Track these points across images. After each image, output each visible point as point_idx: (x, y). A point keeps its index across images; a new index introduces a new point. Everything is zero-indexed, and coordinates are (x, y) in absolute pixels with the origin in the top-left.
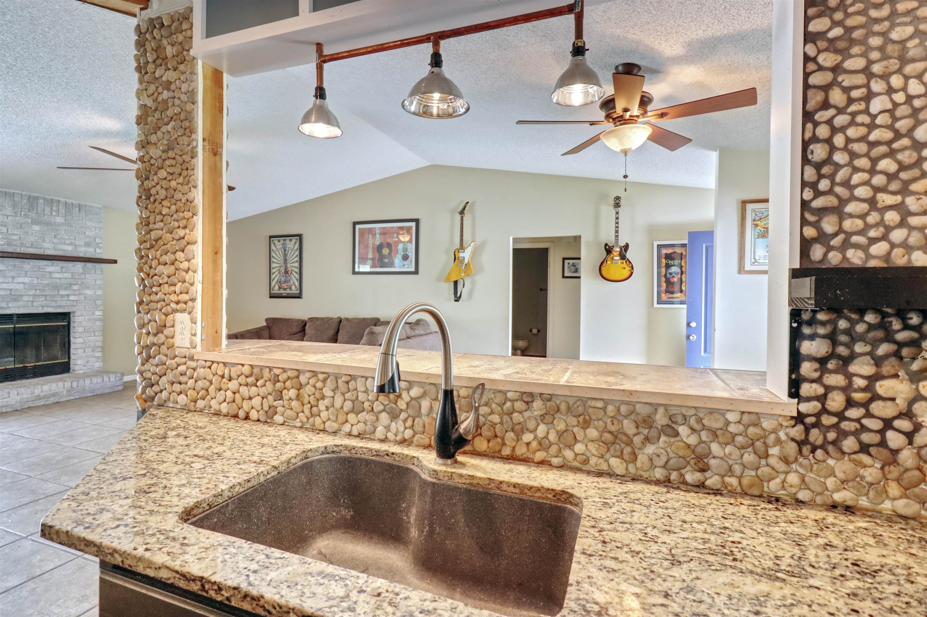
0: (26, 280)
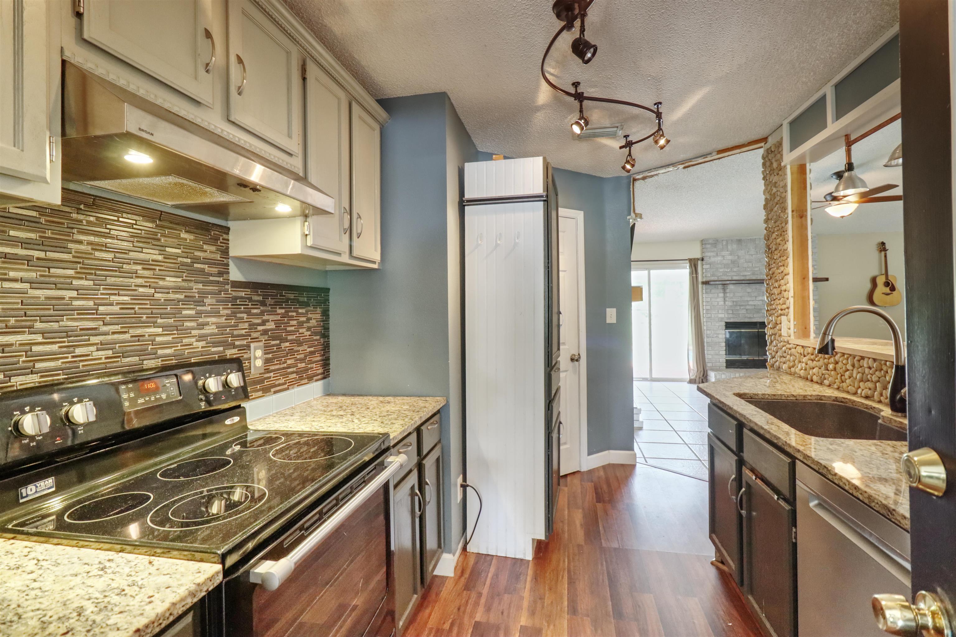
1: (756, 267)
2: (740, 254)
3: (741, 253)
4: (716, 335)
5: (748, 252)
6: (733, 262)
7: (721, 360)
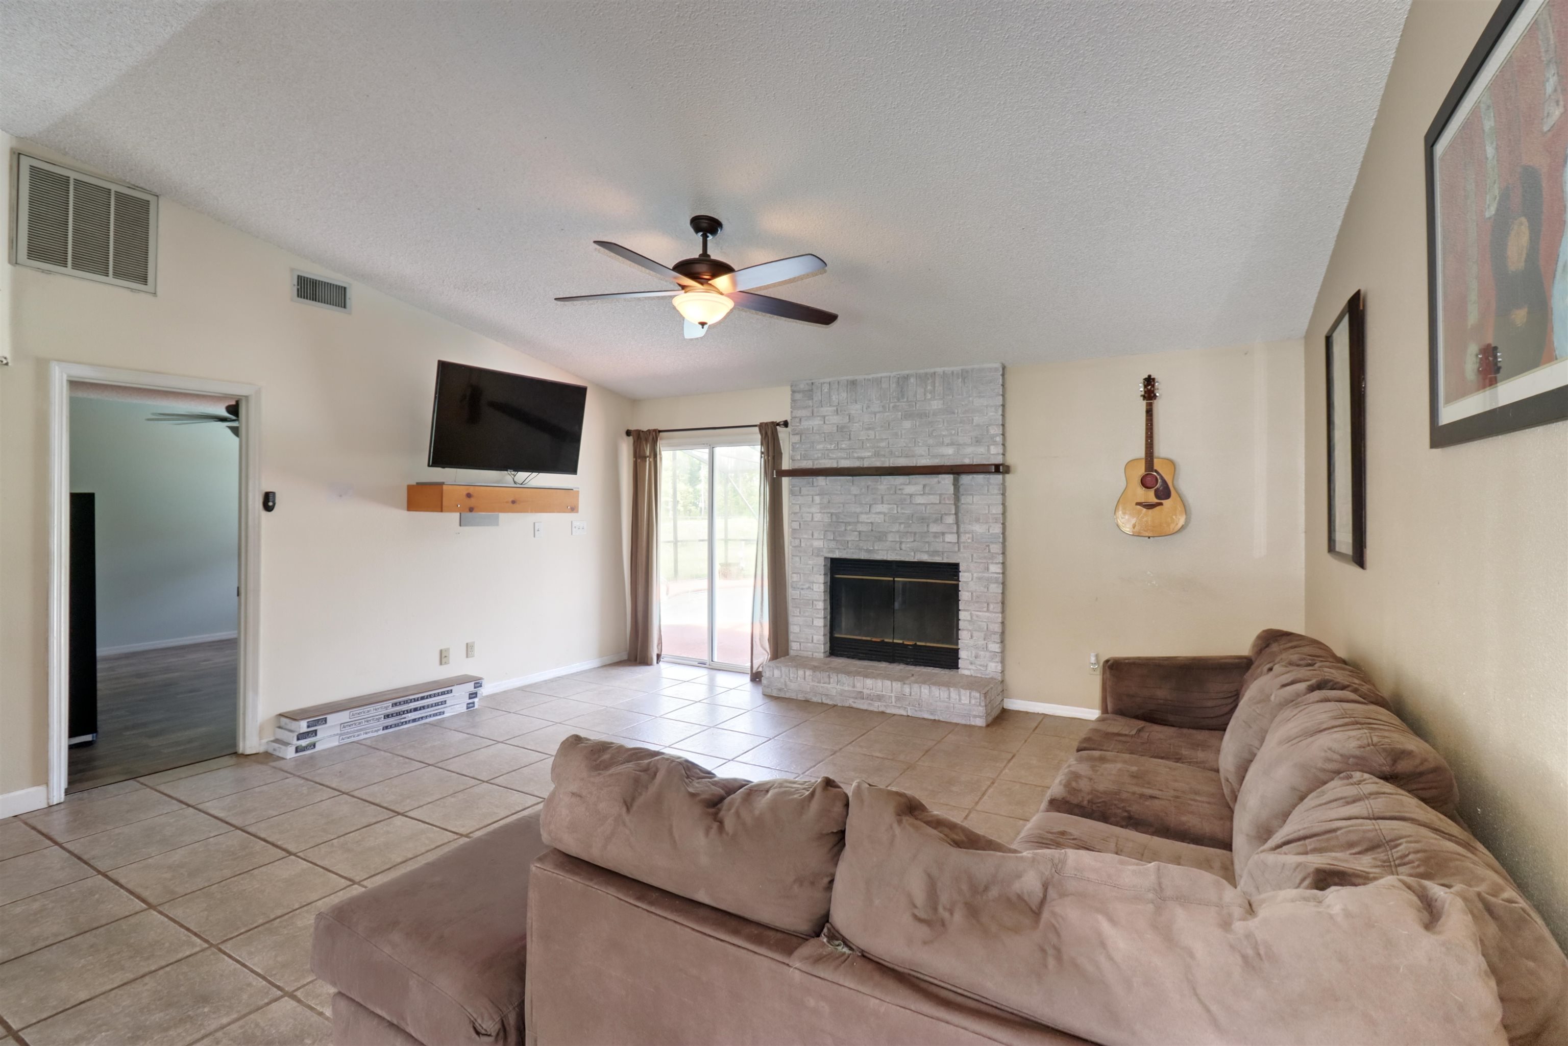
0: (884, 508)
1: (882, 440)
2: (853, 412)
3: (855, 409)
4: (807, 586)
5: (868, 407)
6: (841, 429)
7: (815, 637)
